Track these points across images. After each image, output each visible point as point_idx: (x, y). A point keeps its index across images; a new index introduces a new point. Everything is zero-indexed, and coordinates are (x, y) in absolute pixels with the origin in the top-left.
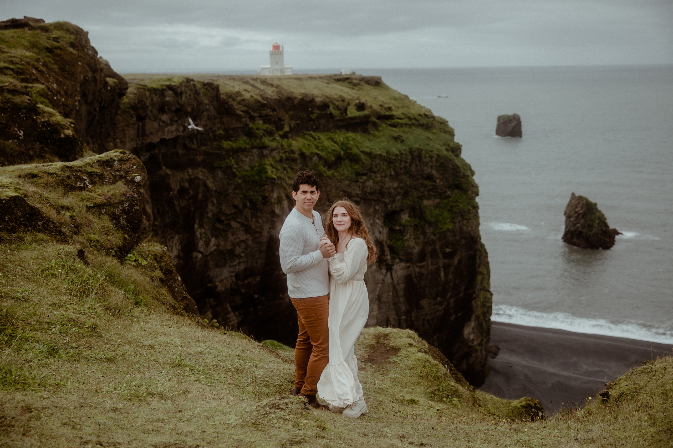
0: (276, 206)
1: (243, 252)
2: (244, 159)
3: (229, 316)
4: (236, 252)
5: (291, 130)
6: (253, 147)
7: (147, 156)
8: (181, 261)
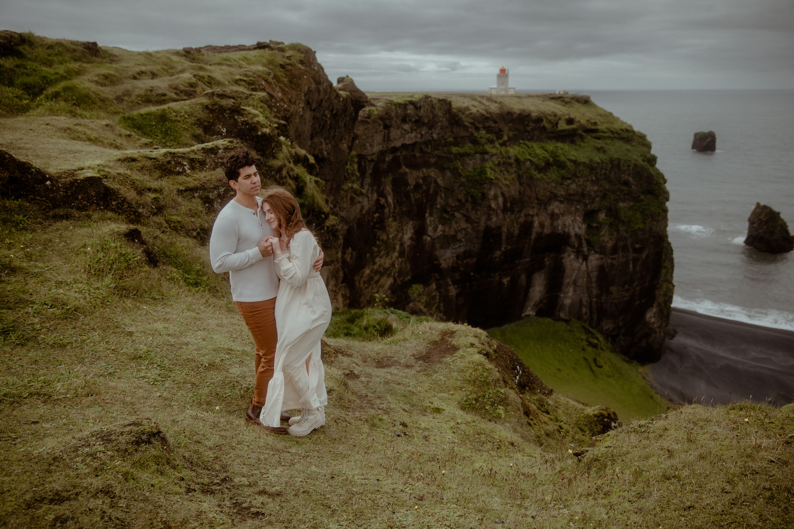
0: (492, 201)
1: (463, 238)
2: (469, 162)
3: (449, 288)
4: (458, 238)
5: (510, 139)
6: (476, 153)
7: (391, 158)
8: (414, 242)
